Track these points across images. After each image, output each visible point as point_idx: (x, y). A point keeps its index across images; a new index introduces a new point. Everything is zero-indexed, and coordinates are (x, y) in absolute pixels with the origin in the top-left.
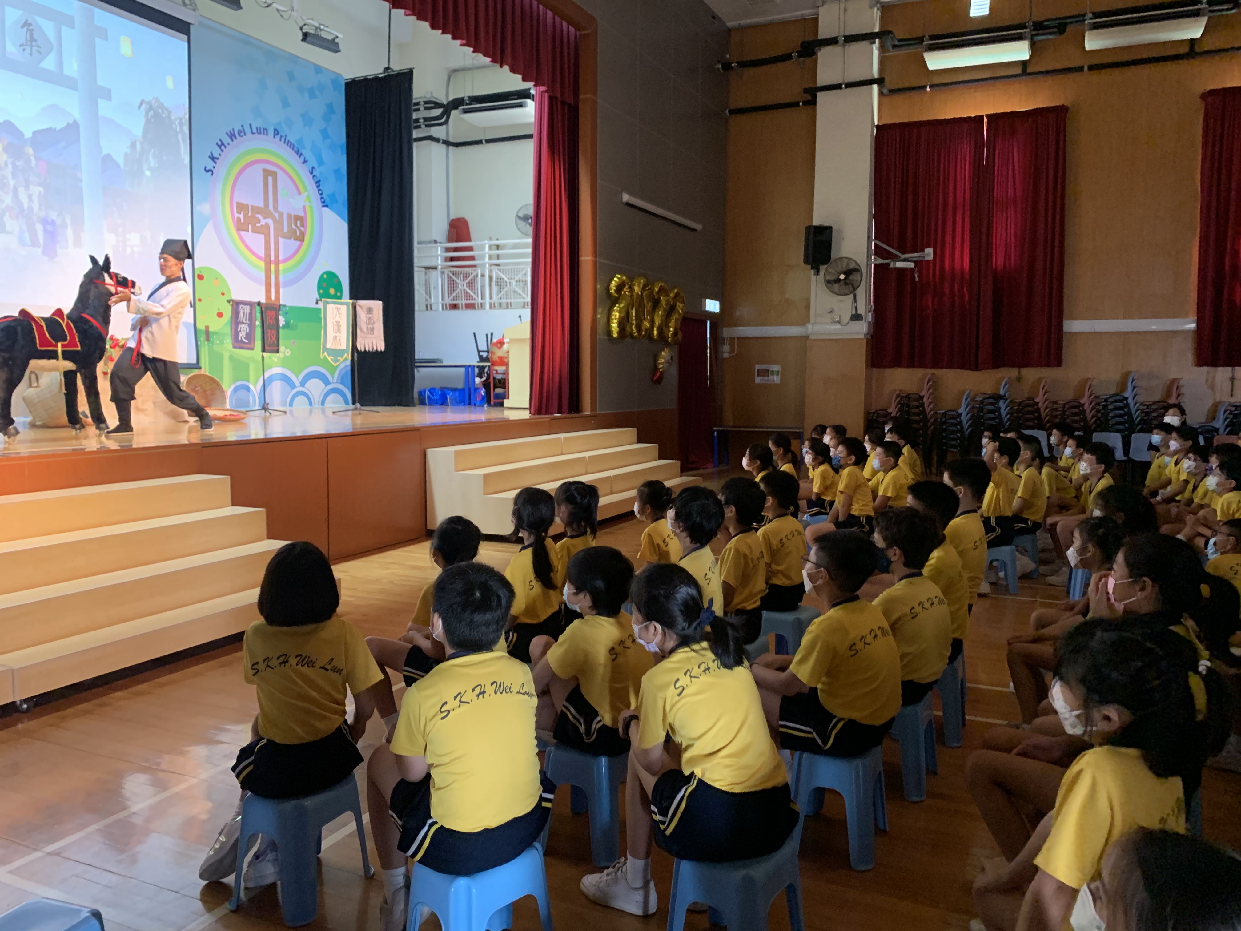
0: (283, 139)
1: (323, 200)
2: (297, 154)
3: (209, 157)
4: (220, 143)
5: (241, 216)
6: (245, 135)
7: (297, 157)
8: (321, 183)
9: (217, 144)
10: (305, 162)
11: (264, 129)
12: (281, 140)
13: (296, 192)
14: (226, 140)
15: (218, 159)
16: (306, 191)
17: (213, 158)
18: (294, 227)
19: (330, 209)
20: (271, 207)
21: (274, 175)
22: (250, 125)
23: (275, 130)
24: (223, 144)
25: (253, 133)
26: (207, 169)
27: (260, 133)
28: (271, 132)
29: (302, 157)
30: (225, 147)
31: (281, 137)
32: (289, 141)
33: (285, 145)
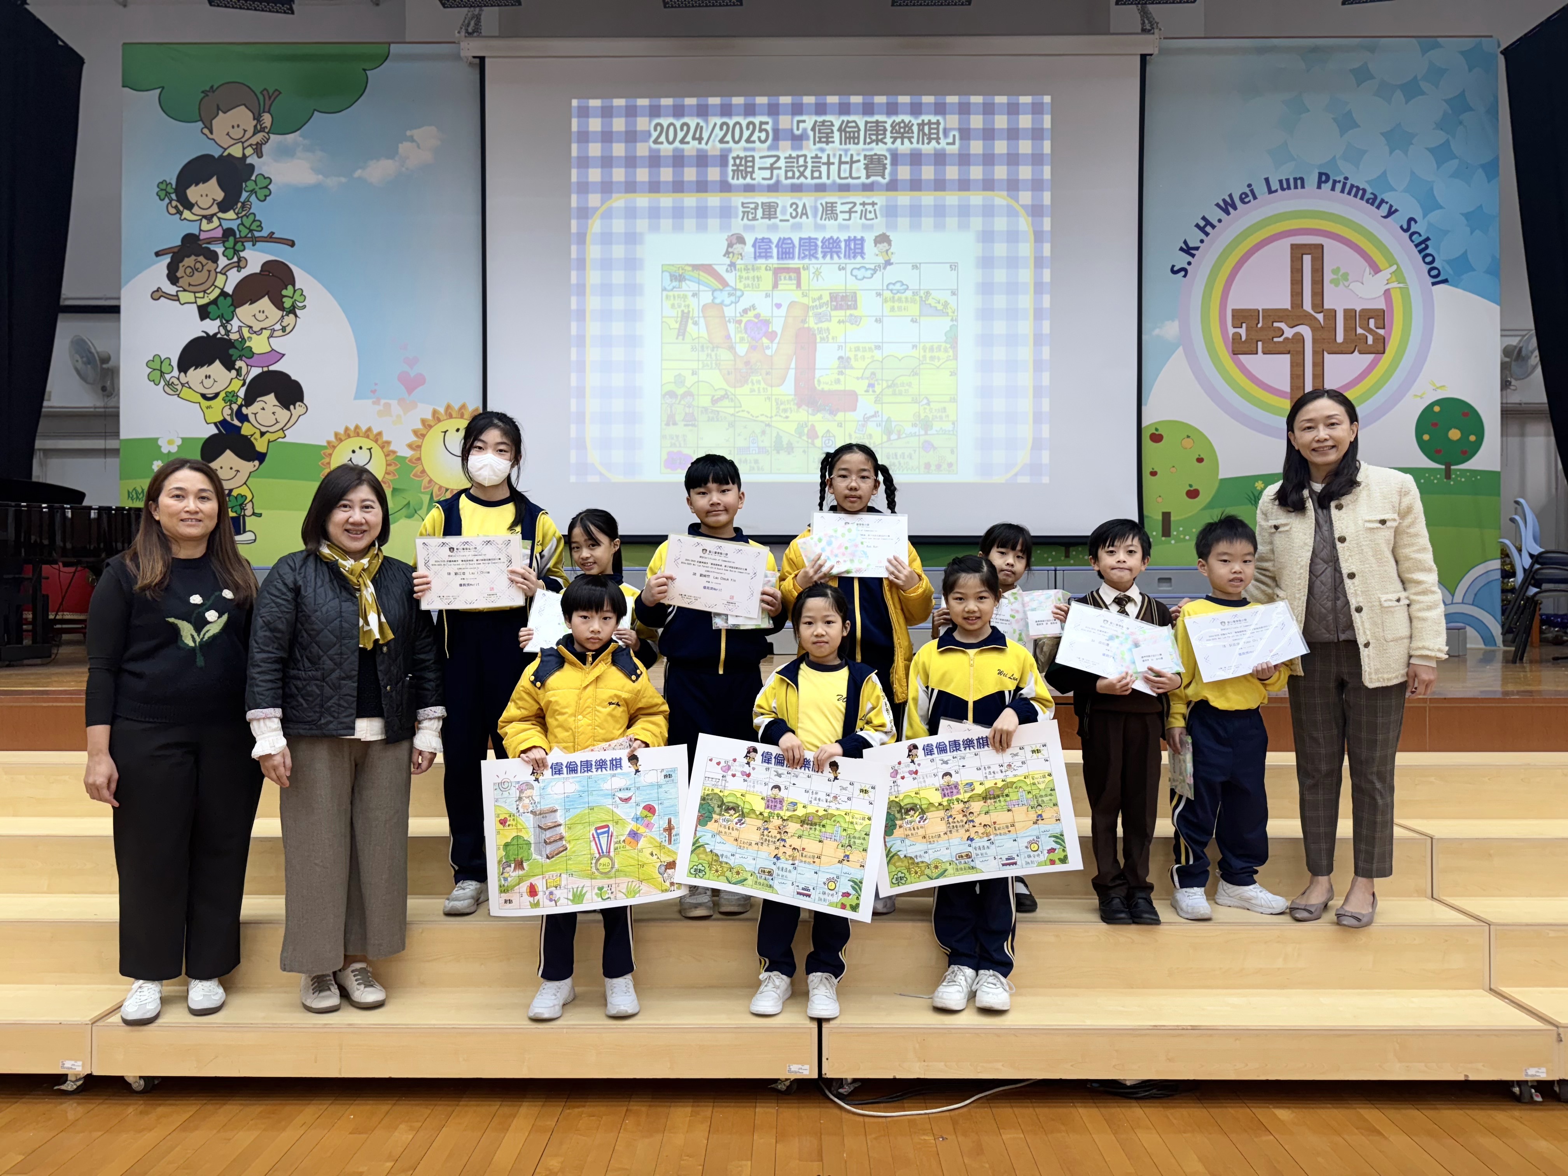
0: (1339, 186)
1: (1434, 273)
2: (1372, 204)
3: (1181, 249)
4: (1202, 223)
5: (1243, 331)
6: (1255, 198)
7: (1374, 208)
8: (1428, 243)
9: (1197, 226)
10: (1391, 213)
11: (1295, 179)
12: (1333, 189)
13: (1368, 269)
14: (1213, 215)
15: (1197, 248)
16: (1392, 261)
17: (1188, 250)
18: (1360, 331)
19: (1451, 285)
20: (1307, 306)
21: (1317, 252)
22: (1267, 180)
23: (1321, 174)
24: (1208, 223)
25: (1270, 191)
26: (1175, 269)
27: (1289, 188)
28: (1312, 180)
29: (1385, 208)
30: (1213, 227)
31: (1335, 182)
32: (1352, 186)
33: (1345, 195)
